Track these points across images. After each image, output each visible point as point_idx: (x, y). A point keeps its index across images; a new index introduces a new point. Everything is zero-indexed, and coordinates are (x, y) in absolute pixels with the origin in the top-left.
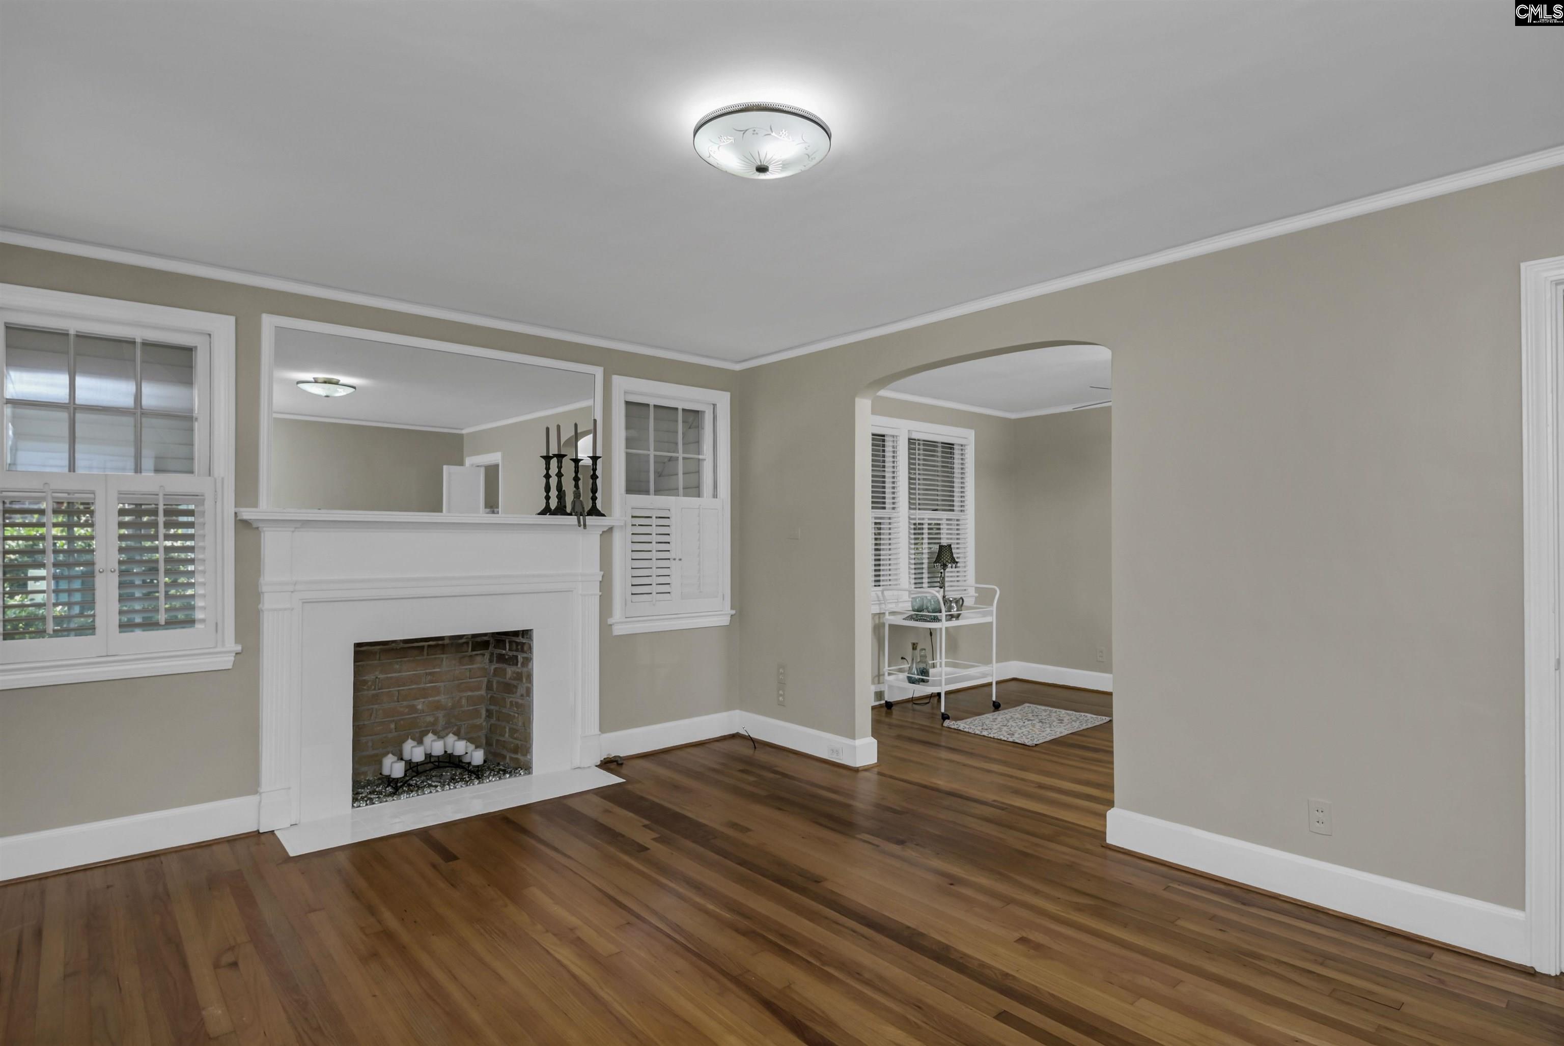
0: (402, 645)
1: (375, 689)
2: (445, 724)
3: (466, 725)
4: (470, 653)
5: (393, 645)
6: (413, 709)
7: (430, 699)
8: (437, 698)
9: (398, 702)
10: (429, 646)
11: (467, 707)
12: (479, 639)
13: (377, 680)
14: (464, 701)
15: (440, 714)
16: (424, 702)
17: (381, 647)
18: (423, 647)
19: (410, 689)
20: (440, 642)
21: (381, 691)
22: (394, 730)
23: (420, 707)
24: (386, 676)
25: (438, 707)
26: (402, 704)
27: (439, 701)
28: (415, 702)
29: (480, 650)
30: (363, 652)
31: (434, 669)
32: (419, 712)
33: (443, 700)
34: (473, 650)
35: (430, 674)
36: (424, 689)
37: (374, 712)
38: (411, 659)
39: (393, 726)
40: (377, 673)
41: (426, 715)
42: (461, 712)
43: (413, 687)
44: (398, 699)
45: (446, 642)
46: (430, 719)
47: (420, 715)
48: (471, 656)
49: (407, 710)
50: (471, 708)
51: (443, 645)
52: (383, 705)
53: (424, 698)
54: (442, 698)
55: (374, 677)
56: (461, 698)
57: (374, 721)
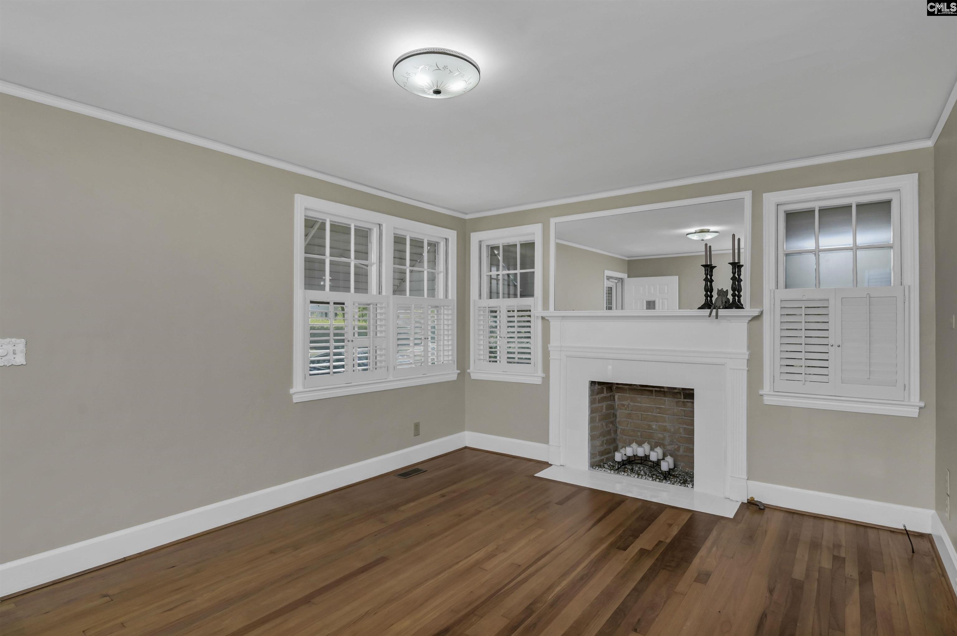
0: (639, 388)
1: (629, 410)
2: (670, 442)
3: (683, 446)
4: (682, 400)
5: (635, 386)
6: (650, 427)
7: (660, 424)
8: (664, 424)
9: (642, 420)
10: (656, 391)
11: (684, 435)
12: (687, 392)
13: (630, 405)
14: (681, 430)
15: (667, 435)
16: (656, 425)
17: (628, 387)
18: (652, 391)
19: (648, 414)
20: (662, 390)
21: (632, 412)
22: (640, 437)
23: (654, 427)
24: (634, 404)
25: (665, 430)
26: (644, 422)
27: (666, 426)
28: (651, 423)
29: (690, 399)
30: (620, 388)
31: (660, 405)
32: (654, 430)
33: (668, 426)
34: (684, 398)
35: (659, 408)
36: (656, 416)
37: (629, 423)
38: (647, 397)
39: (639, 434)
40: (629, 401)
41: (658, 433)
42: (680, 437)
43: (650, 414)
44: (641, 419)
45: (666, 390)
46: (661, 436)
47: (654, 431)
48: (684, 402)
49: (647, 427)
50: (687, 436)
51: (664, 391)
52: (634, 421)
53: (657, 422)
54: (668, 425)
55: (628, 403)
56: (679, 428)
57: (629, 428)
